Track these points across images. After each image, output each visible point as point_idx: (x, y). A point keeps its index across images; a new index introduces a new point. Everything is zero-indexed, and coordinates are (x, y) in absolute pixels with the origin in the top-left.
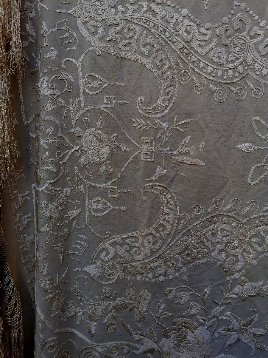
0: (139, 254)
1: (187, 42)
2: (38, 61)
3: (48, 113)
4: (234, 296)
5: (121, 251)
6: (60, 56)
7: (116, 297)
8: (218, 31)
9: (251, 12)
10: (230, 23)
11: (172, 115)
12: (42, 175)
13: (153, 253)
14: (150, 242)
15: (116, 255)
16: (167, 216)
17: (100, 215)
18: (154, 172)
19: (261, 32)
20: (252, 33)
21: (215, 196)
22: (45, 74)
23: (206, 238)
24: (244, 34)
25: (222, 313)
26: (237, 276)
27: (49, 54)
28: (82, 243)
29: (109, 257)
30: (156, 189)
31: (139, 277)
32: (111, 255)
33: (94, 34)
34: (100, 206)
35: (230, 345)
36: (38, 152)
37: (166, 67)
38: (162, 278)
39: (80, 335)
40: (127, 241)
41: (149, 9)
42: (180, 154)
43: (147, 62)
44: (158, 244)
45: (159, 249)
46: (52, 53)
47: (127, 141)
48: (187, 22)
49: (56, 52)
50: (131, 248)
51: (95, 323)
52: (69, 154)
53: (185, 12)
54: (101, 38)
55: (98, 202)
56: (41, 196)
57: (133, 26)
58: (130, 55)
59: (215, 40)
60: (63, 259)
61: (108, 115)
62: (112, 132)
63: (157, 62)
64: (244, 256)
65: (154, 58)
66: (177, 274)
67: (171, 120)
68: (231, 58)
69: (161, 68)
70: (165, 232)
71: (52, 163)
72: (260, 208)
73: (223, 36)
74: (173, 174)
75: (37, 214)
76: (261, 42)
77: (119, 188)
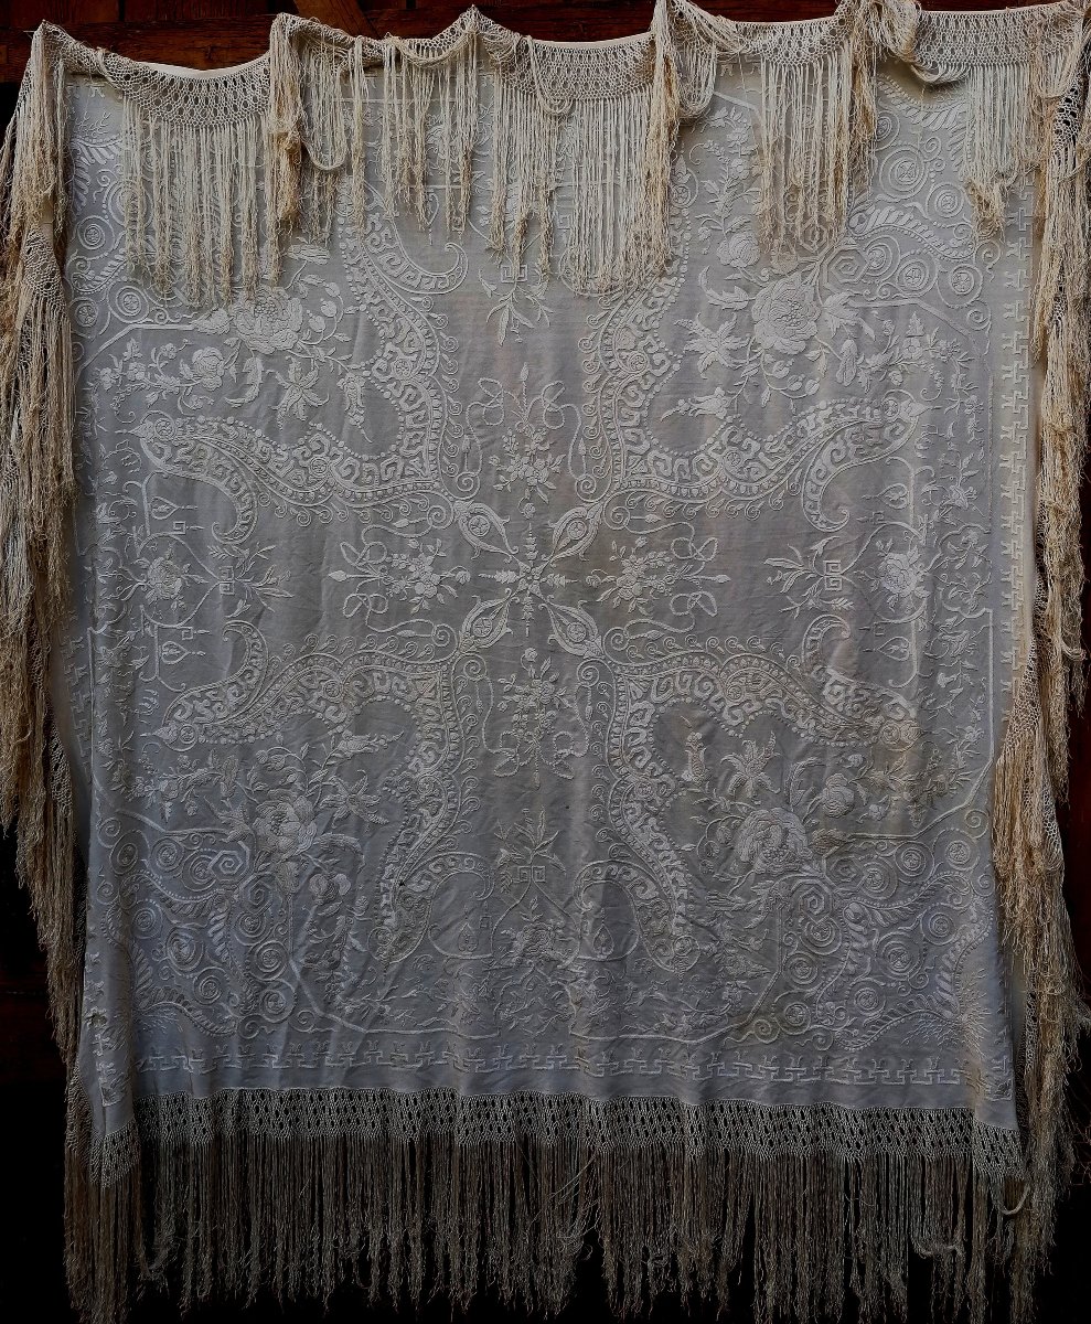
0: (223, 710)
1: (263, 463)
2: (95, 485)
3: (108, 543)
4: (339, 755)
5: (200, 706)
6: (121, 480)
7: (196, 768)
8: (296, 453)
9: (328, 433)
10: (306, 443)
11: (252, 542)
12: (100, 615)
13: (239, 706)
14: (234, 694)
15: (195, 713)
16: (254, 660)
17: (173, 662)
18: (234, 607)
19: (340, 453)
20: (331, 454)
21: (309, 632)
22: (104, 500)
23: (301, 684)
24: (323, 454)
25: (325, 778)
26: (339, 729)
27: (107, 480)
28: (151, 699)
29: (185, 716)
30: (239, 628)
31: (223, 741)
32: (188, 713)
33: (160, 456)
34: (172, 652)
35: (338, 820)
36: (94, 588)
37: (242, 490)
38: (251, 739)
39: (151, 822)
40: (208, 694)
41: (220, 430)
42: (266, 585)
43: (221, 485)
44: (244, 696)
45: (247, 701)
46: (112, 478)
47: (203, 572)
48: (261, 443)
49: (115, 477)
50: (213, 703)
51: (169, 804)
52: (132, 592)
53: (259, 433)
54: (168, 461)
55: (170, 646)
56: (99, 640)
57: (204, 447)
58: (202, 477)
59: (292, 462)
60: (127, 719)
61: (178, 543)
62: (184, 562)
63: (232, 485)
64: (346, 704)
65: (229, 480)
66: (270, 733)
67: (252, 548)
68: (311, 479)
69: (238, 490)
70: (254, 679)
71: (112, 600)
72: (358, 645)
73: (301, 457)
74: (260, 609)
75: (94, 663)
76: (342, 462)
77: (196, 628)
